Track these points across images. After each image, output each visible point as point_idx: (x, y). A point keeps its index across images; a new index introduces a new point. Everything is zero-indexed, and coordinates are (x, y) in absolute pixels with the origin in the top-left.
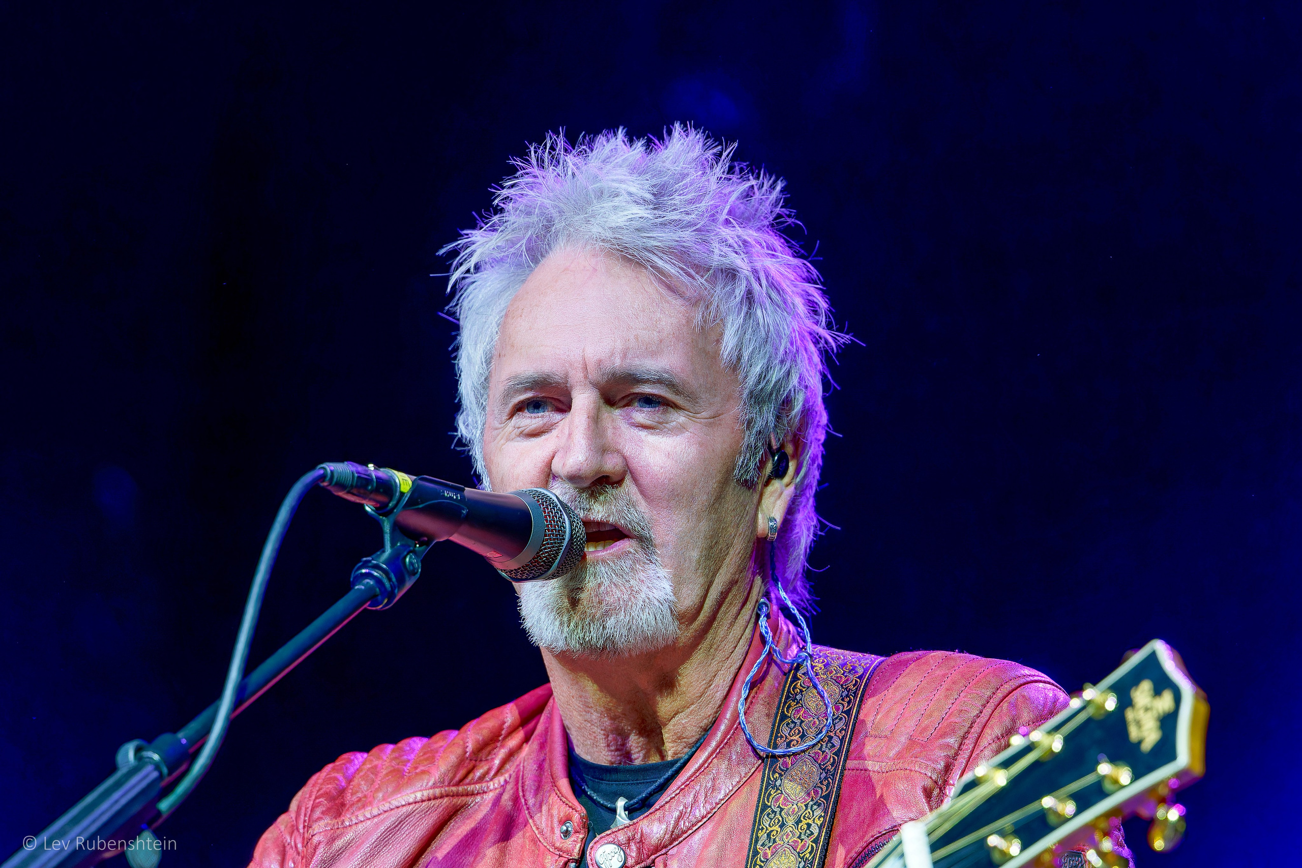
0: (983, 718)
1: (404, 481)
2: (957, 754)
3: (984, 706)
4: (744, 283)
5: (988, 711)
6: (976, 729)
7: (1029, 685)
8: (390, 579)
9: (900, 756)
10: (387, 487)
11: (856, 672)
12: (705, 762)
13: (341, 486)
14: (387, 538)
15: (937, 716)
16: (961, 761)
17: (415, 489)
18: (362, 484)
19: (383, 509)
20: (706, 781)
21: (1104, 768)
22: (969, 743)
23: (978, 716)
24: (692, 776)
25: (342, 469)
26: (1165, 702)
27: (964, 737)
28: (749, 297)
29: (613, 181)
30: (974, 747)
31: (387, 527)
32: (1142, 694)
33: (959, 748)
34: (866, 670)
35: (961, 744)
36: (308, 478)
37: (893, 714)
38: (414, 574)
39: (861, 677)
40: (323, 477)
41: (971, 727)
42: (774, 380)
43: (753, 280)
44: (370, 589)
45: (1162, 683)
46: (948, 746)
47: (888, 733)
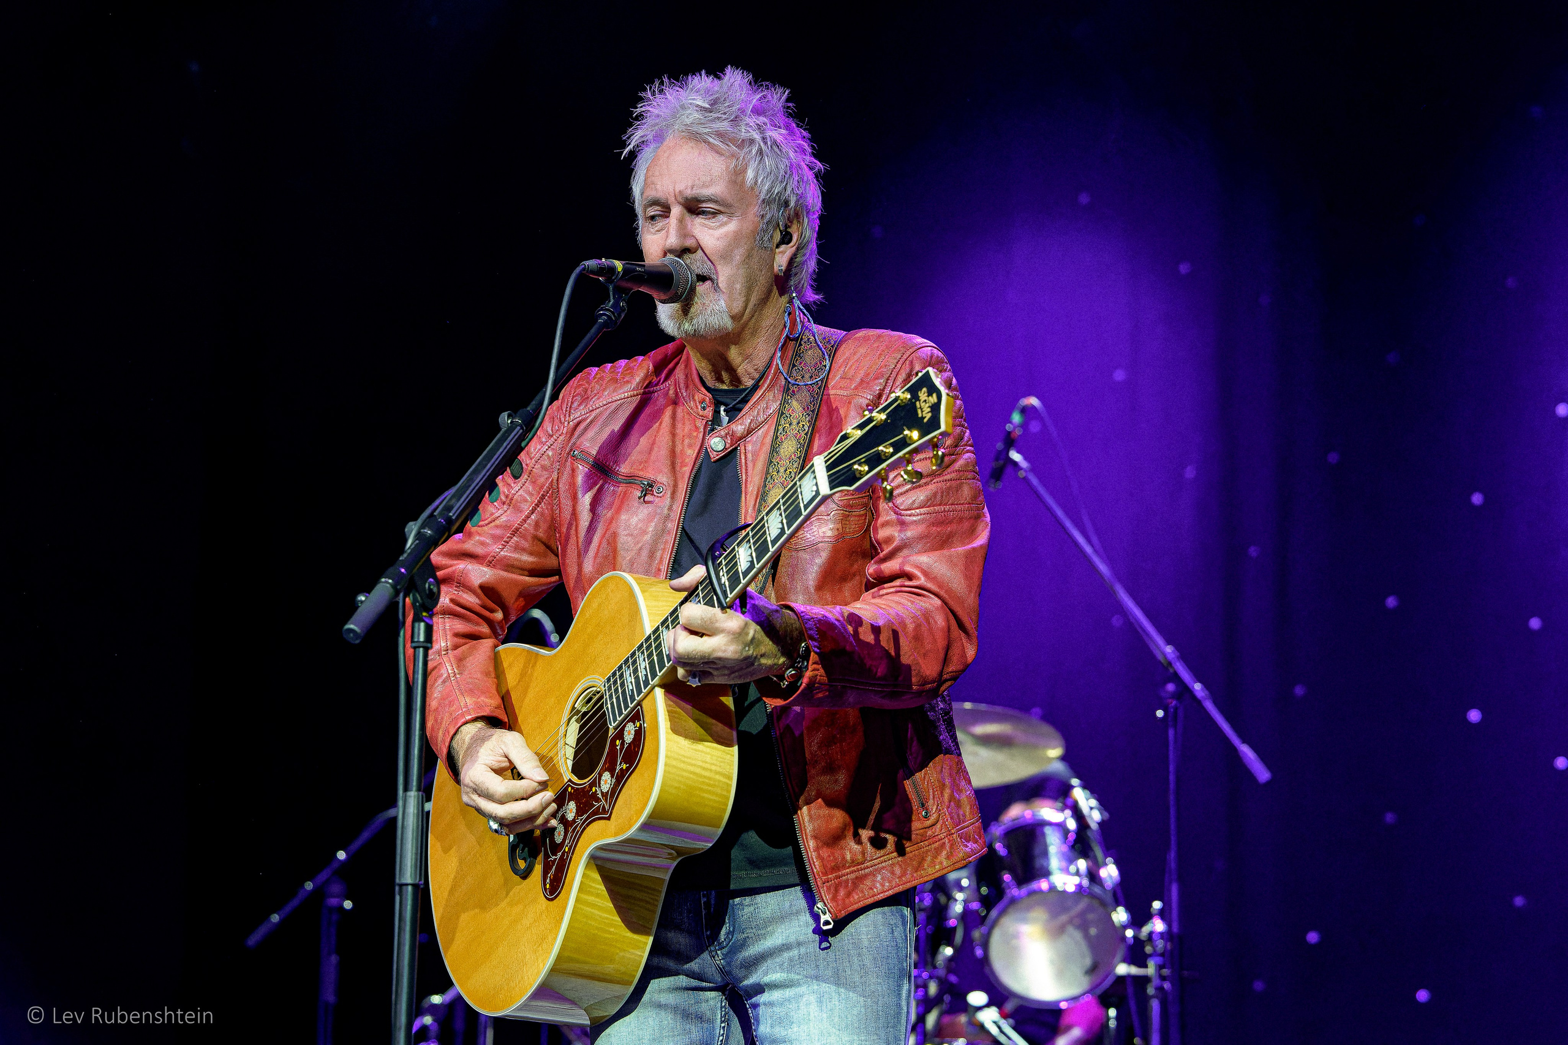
0: (897, 370)
1: (619, 265)
2: (884, 388)
3: (897, 363)
4: (757, 145)
5: (899, 366)
6: (894, 375)
7: (921, 349)
8: (614, 316)
9: (856, 388)
10: (612, 270)
11: (830, 343)
12: (762, 395)
13: (592, 272)
14: (611, 294)
15: (875, 367)
16: (887, 391)
17: (624, 269)
18: (601, 271)
19: (609, 280)
20: (763, 405)
21: (906, 432)
22: (890, 382)
23: (894, 368)
24: (756, 401)
25: (592, 263)
26: (933, 399)
27: (888, 379)
28: (760, 152)
29: (691, 99)
30: (893, 385)
31: (611, 288)
32: (923, 394)
33: (886, 385)
34: (835, 342)
35: (886, 383)
36: (578, 270)
37: (854, 367)
38: (624, 310)
39: (832, 346)
40: (584, 269)
41: (891, 374)
42: (776, 192)
43: (762, 144)
44: (605, 321)
45: (933, 389)
46: (881, 384)
47: (850, 376)
